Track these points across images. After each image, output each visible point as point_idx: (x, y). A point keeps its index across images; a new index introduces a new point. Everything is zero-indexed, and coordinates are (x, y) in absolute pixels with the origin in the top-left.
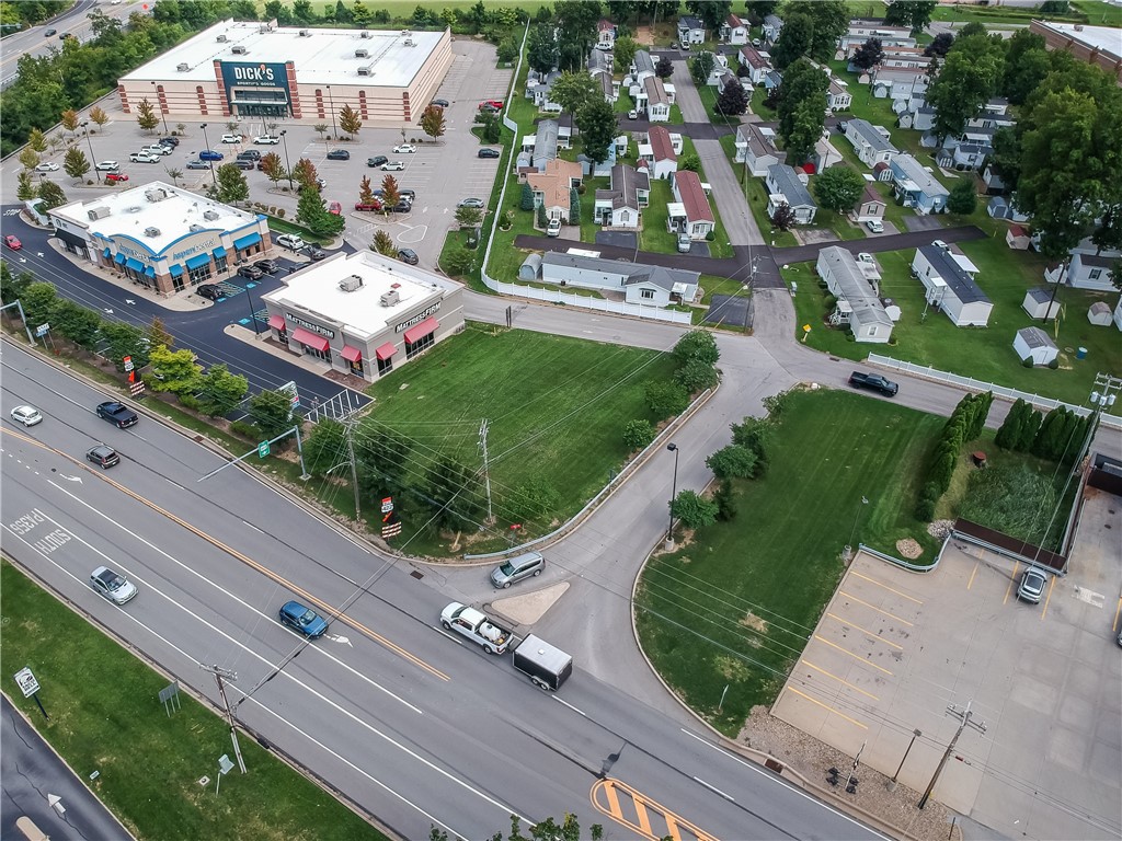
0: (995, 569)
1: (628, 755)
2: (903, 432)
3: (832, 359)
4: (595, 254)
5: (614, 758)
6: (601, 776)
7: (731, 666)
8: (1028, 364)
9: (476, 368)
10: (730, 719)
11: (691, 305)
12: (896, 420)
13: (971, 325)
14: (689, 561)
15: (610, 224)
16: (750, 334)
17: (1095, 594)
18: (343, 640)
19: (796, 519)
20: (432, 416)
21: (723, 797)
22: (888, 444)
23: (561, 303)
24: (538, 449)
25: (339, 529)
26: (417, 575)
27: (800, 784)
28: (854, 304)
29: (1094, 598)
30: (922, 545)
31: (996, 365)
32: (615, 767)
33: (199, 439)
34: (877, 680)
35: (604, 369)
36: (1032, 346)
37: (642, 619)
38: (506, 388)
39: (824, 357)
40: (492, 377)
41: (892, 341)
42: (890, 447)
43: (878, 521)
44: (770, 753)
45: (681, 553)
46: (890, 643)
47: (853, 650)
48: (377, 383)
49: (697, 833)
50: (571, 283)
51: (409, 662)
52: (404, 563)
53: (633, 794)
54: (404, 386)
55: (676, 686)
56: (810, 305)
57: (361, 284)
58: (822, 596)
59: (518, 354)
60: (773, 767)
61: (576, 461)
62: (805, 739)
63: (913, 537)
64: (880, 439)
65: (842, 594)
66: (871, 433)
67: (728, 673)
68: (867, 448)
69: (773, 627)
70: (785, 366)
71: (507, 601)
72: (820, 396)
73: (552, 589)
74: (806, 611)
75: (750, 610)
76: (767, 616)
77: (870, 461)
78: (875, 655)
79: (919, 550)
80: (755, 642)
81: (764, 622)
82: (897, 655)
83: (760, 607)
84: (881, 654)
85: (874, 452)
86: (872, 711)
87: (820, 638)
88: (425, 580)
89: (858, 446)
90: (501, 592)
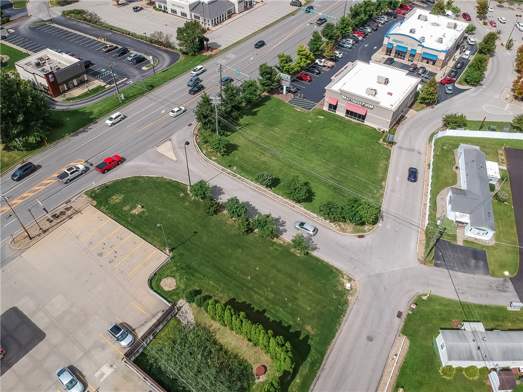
0: (142, 325)
1: (91, 168)
5: (91, 165)
6: (86, 162)
7: (117, 199)
10: (93, 195)
14: (181, 195)
17: (105, 377)
19: (204, 240)
26: (190, 125)
29: (103, 374)
30: (169, 291)
32: (88, 165)
34: (91, 243)
43: (194, 275)
46: (109, 254)
47: (109, 239)
54: (321, 117)
55: (114, 182)
58: (145, 236)
63: (177, 289)
65: (143, 243)
66: (290, 305)
67: (114, 197)
68: (271, 296)
69: (134, 216)
70: (379, 276)
71: (171, 144)
72: (336, 286)
73: (174, 155)
74: (139, 229)
75: (145, 210)
76: (140, 215)
77: (256, 293)
78: (104, 246)
79: (166, 289)
80: (126, 208)
81: (137, 213)
82: (101, 255)
83: (146, 214)
84: (103, 248)
85: (267, 299)
86: (78, 237)
87: (119, 228)
88: (187, 127)
89: (273, 291)
90: (176, 144)
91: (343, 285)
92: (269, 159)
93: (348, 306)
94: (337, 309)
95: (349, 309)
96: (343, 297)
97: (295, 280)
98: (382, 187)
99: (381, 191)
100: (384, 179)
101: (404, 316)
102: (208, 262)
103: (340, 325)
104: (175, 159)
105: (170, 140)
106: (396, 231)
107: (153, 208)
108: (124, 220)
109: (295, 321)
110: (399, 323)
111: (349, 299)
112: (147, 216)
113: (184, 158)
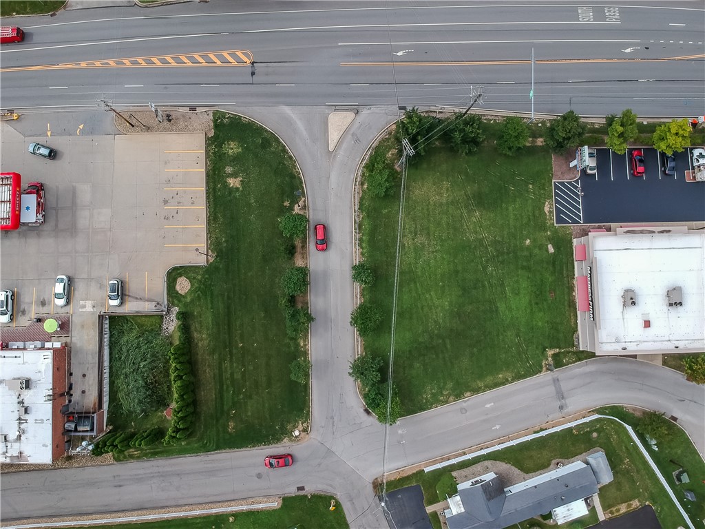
0: (137, 298)
1: (249, 79)
2: (222, 412)
3: (303, 489)
5: (253, 74)
6: (253, 63)
7: (232, 149)
9: (524, 299)
10: (219, 120)
12: (231, 424)
14: (285, 204)
16: (374, 484)
17: (84, 310)
18: (400, 54)
19: (249, 274)
21: (205, 84)
29: (84, 306)
30: (177, 293)
32: (250, 70)
34: (169, 181)
37: (284, 151)
39: (310, 489)
42: (225, 387)
43: (206, 298)
44: (196, 114)
46: (171, 208)
47: (185, 191)
49: (206, 64)
53: (237, 64)
54: (551, 249)
55: (249, 123)
58: (212, 219)
59: (511, 335)
60: (193, 109)
61: (390, 245)
62: (185, 130)
63: (183, 296)
64: (234, 392)
65: (202, 226)
66: (242, 396)
67: (232, 144)
68: (238, 376)
69: (226, 185)
70: (329, 452)
71: (350, 121)
72: (289, 422)
73: (336, 141)
74: (215, 205)
75: (241, 189)
76: (232, 191)
77: (231, 361)
78: (175, 196)
79: (178, 288)
80: (229, 169)
81: (231, 185)
82: (166, 202)
83: (237, 194)
84: (173, 198)
85: (232, 374)
86: (166, 163)
87: (201, 189)
88: (396, 108)
89: (243, 374)
90: (357, 125)
91: (295, 427)
92: (412, 247)
93: (277, 443)
94: (267, 437)
95: (274, 445)
96: (282, 434)
97: (269, 385)
98: (459, 396)
99: (451, 398)
100: (476, 391)
101: (302, 493)
102: (229, 298)
103: (253, 446)
104: (331, 148)
105: (357, 113)
106: (399, 442)
107: (249, 194)
108: (214, 183)
109: (229, 410)
110: (292, 491)
111: (285, 440)
112: (235, 198)
113: (341, 155)
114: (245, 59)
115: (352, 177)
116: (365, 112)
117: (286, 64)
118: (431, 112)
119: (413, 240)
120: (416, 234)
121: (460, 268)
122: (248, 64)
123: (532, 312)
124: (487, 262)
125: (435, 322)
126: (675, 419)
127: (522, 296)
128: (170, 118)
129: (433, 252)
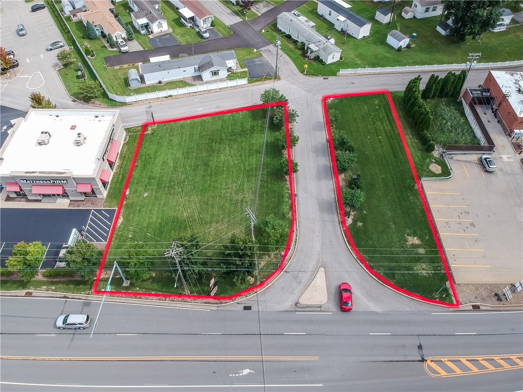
0: (470, 162)
1: (424, 341)
2: (384, 107)
3: (324, 79)
4: (167, 58)
5: (420, 347)
6: (423, 360)
7: (423, 269)
8: (400, 49)
9: (160, 160)
10: (444, 296)
11: (238, 71)
12: (377, 102)
13: (364, 37)
14: (361, 224)
15: (152, 32)
16: (279, 79)
17: (507, 156)
18: (246, 372)
19: (383, 176)
20: (164, 204)
21: (471, 335)
22: (384, 117)
23: (170, 96)
24: (240, 197)
25: (178, 305)
26: (247, 308)
27: (490, 309)
28: (317, 44)
29: (508, 158)
30: (438, 164)
31: (388, 55)
32: (425, 351)
33: (29, 294)
34: (476, 241)
35: (230, 131)
36: (400, 40)
37: (370, 268)
38: (190, 166)
39: (320, 79)
40: (175, 162)
41: (341, 58)
42: (386, 118)
44: (471, 302)
45: (355, 221)
46: (466, 220)
47: (457, 232)
48: (108, 196)
49: (477, 359)
50: (164, 80)
51: (291, 361)
52: (234, 306)
53: (442, 359)
55: (411, 293)
56: (291, 50)
57: (50, 136)
58: (427, 211)
59: (176, 140)
60: (476, 308)
61: (265, 194)
63: (433, 162)
64: (379, 116)
65: (433, 206)
66: (373, 114)
67: (424, 273)
68: (378, 123)
69: (421, 238)
70: (309, 91)
71: (304, 295)
72: (338, 103)
73: (318, 276)
75: (406, 235)
76: (414, 234)
77: (385, 130)
78: (466, 229)
79: (439, 168)
80: (421, 251)
81: (416, 238)
82: (472, 225)
83: (408, 231)
84: (467, 228)
85: (382, 124)
86: (485, 257)
87: (443, 234)
88: (254, 308)
89: (374, 123)
90: (297, 292)
91: (333, 101)
92: (246, 192)
96: (341, 98)
99: (225, 112)
102: (397, 162)
104: (322, 272)
105: (296, 304)
107: (397, 232)
108: (432, 240)
109: (380, 108)
110: (331, 78)
112: (410, 228)
113: (312, 265)
114: (433, 365)
115: (299, 246)
116: (288, 304)
117: (383, 359)
118: (217, 304)
119: (244, 197)
120: (242, 200)
121: (208, 178)
122: (429, 359)
123: (156, 152)
124: (184, 181)
125: (232, 148)
126: (74, 101)
127: (161, 162)
128: (497, 297)
129: (228, 188)
